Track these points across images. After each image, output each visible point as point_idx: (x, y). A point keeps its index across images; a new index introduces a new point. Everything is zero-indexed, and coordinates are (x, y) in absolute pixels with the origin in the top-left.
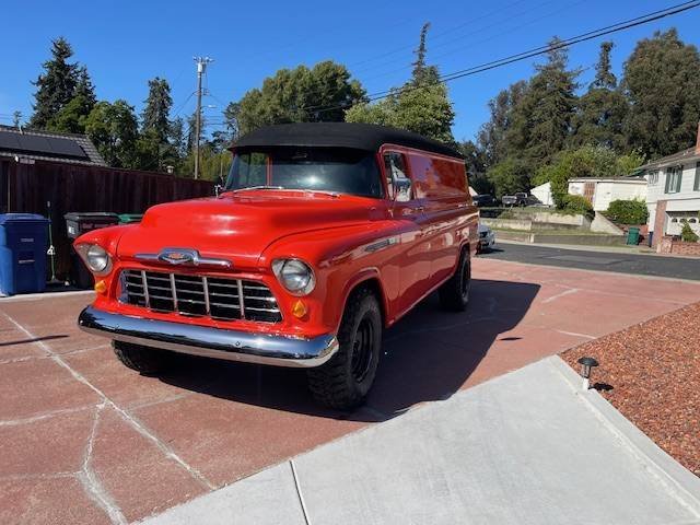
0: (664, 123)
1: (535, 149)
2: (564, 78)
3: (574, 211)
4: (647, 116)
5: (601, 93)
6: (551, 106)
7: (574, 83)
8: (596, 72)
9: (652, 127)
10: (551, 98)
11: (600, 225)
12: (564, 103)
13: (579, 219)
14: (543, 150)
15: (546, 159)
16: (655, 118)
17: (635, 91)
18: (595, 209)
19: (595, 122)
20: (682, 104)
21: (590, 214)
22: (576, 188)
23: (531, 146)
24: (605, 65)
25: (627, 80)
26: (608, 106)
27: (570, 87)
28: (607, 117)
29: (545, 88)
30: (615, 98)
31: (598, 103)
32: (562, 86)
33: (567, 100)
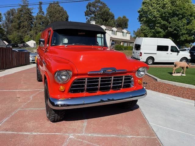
1: (23, 30)
2: (29, 10)
5: (41, 16)
6: (25, 17)
7: (31, 11)
8: (38, 10)
10: (26, 15)
14: (25, 30)
15: (27, 33)
17: (50, 17)
19: (40, 24)
23: (21, 29)
24: (41, 8)
25: (48, 13)
26: (43, 20)
27: (31, 13)
28: (43, 23)
29: (23, 12)
30: (46, 18)
31: (40, 19)
32: (28, 12)
33: (30, 16)
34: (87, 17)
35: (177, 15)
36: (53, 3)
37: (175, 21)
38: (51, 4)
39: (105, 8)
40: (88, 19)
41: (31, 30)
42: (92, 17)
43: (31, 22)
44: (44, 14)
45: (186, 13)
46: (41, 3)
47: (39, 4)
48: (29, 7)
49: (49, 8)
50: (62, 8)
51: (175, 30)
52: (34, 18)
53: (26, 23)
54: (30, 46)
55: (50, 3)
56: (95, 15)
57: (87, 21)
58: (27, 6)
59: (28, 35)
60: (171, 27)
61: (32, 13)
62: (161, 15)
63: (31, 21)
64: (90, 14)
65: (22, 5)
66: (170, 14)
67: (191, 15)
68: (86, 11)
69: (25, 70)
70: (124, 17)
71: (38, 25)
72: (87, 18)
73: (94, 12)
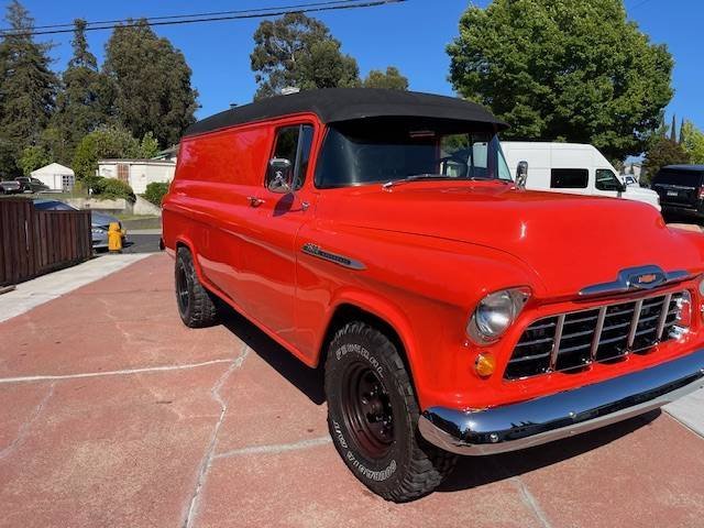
0: (155, 109)
1: (15, 125)
2: (34, 49)
3: (113, 195)
4: (138, 100)
5: (84, 71)
6: (23, 78)
7: (45, 56)
8: (74, 50)
9: (145, 113)
10: (24, 70)
11: (143, 208)
12: (40, 78)
13: (121, 203)
14: (24, 128)
15: (30, 139)
16: (145, 104)
17: (122, 74)
18: (135, 192)
19: (81, 100)
20: (168, 92)
21: (132, 198)
22: (108, 170)
23: (8, 123)
24: (81, 44)
25: (111, 61)
26: (95, 86)
27: (43, 60)
28: (93, 98)
29: (13, 58)
30: (102, 79)
31: (82, 81)
32: (34, 58)
33: (42, 74)
34: (259, 73)
35: (583, 64)
36: (126, 24)
37: (576, 84)
38: (119, 29)
39: (322, 40)
40: (262, 82)
41: (44, 126)
42: (277, 73)
43: (47, 97)
44: (95, 65)
45: (609, 56)
46: (81, 26)
47: (74, 27)
48: (36, 40)
49: (113, 42)
50: (164, 40)
51: (577, 111)
52: (57, 82)
53: (25, 100)
54: (47, 188)
55: (118, 24)
56: (290, 68)
57: (258, 86)
58: (28, 35)
59: (34, 144)
60: (564, 103)
61: (48, 60)
62: (531, 62)
63: (46, 91)
64: (271, 64)
65: (9, 32)
66: (558, 58)
67: (627, 64)
68: (252, 53)
69: (95, 282)
70: (392, 72)
71: (73, 106)
72: (259, 79)
73: (283, 57)
